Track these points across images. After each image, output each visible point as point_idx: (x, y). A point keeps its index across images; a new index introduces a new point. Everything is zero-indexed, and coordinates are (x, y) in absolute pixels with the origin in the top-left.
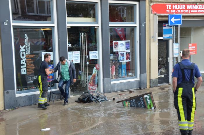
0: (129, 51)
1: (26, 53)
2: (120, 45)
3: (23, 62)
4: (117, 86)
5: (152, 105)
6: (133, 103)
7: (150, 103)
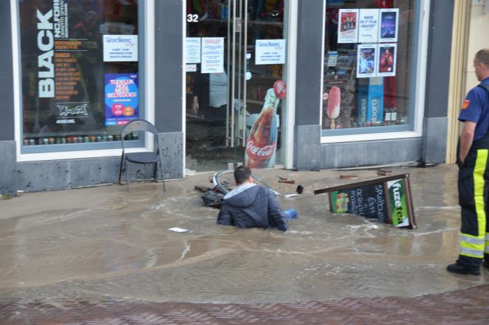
0: (393, 42)
1: (54, 34)
2: (362, 22)
3: (46, 60)
4: (343, 150)
5: (404, 212)
6: (356, 200)
7: (399, 205)
